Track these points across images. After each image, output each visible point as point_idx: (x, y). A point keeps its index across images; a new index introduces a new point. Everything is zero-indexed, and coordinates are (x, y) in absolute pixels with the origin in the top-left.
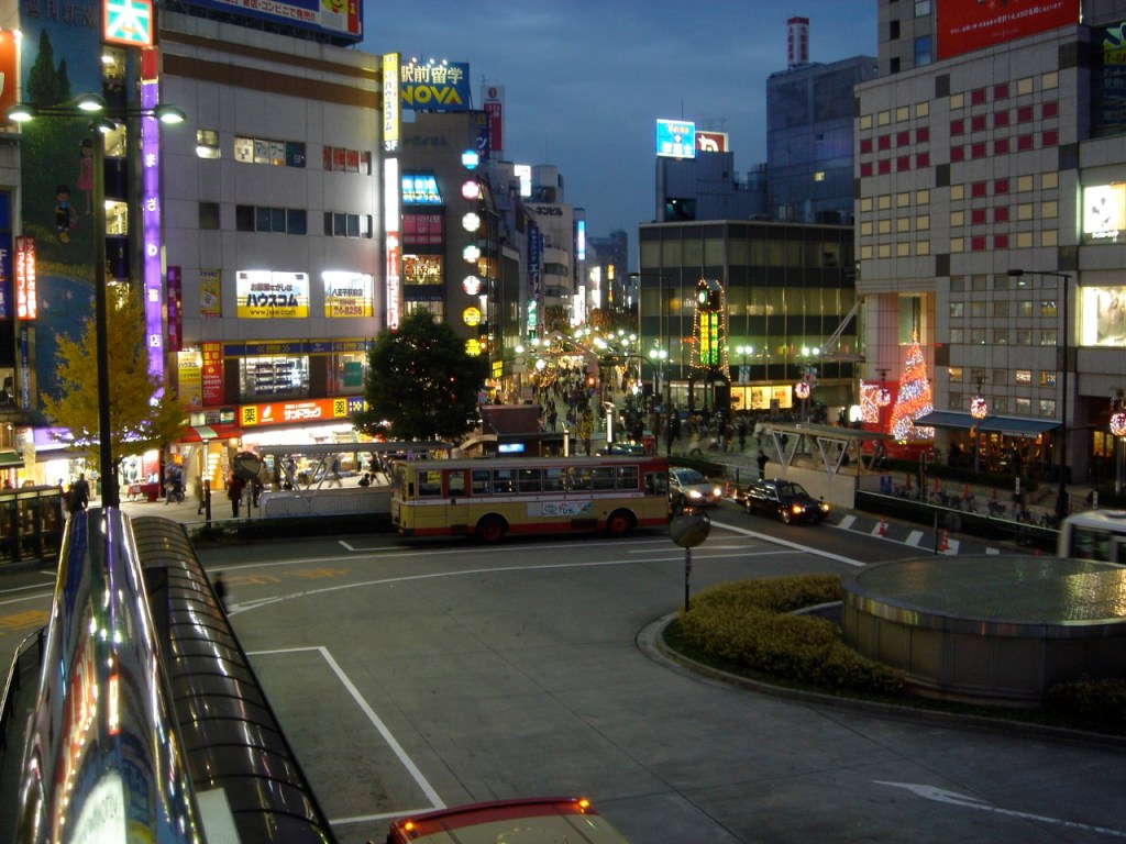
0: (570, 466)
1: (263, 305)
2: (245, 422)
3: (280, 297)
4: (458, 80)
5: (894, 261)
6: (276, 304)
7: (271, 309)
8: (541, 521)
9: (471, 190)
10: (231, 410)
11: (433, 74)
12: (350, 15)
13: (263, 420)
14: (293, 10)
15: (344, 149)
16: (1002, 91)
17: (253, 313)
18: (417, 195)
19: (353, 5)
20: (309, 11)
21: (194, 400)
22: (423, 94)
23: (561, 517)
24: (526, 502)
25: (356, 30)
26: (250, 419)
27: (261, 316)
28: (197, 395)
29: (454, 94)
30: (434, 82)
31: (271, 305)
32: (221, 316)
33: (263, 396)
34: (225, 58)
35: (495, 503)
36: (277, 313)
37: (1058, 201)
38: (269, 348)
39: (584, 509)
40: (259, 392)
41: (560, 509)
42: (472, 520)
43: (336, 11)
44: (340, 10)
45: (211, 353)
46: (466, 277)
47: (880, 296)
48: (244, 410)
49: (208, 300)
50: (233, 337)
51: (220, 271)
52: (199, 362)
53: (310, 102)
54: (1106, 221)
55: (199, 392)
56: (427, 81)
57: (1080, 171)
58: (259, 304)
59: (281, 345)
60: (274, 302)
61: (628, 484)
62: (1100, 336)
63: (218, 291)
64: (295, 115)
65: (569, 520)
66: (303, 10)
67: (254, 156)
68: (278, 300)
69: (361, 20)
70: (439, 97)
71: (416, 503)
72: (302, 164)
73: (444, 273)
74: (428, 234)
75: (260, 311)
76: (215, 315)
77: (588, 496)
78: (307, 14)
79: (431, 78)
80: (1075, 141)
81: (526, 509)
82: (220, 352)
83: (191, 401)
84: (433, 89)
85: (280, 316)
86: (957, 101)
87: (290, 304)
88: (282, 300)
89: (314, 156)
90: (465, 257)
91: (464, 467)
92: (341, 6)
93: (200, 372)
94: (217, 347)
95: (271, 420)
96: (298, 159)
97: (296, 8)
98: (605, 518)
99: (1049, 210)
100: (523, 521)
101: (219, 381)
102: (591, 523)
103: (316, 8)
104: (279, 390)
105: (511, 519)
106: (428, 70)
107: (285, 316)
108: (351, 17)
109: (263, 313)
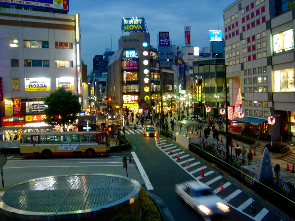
0: (73, 135)
1: (34, 87)
2: (27, 120)
3: (40, 85)
4: (141, 23)
5: (236, 65)
6: (39, 87)
7: (37, 88)
8: (63, 152)
9: (145, 53)
10: (22, 117)
11: (134, 22)
12: (64, 4)
13: (34, 120)
14: (43, 4)
15: (63, 42)
16: (252, 6)
17: (31, 90)
18: (130, 55)
19: (65, 1)
20: (49, 4)
21: (10, 114)
22: (131, 27)
23: (70, 151)
24: (58, 146)
25: (66, 8)
26: (29, 119)
27: (34, 90)
28: (11, 113)
29: (140, 27)
30: (135, 24)
31: (37, 87)
32: (20, 91)
33: (35, 113)
34: (19, 19)
35: (48, 146)
36: (40, 89)
37: (266, 41)
38: (36, 99)
39: (77, 148)
40: (34, 112)
41: (69, 148)
42: (40, 151)
43: (59, 3)
44: (61, 3)
45: (17, 101)
46: (145, 78)
47: (232, 78)
48: (27, 117)
49: (15, 86)
50: (24, 97)
51: (19, 78)
52: (12, 104)
53: (50, 30)
54: (279, 47)
55: (12, 112)
56: (133, 23)
57: (271, 29)
58: (33, 87)
59: (41, 99)
60: (38, 86)
61: (92, 140)
62: (281, 88)
63: (18, 84)
64: (45, 34)
65: (72, 152)
66: (47, 4)
67: (31, 45)
68: (40, 86)
69: (68, 5)
70: (136, 28)
71: (23, 145)
72: (48, 47)
73: (139, 77)
74: (133, 66)
75: (34, 89)
76: (18, 91)
77: (78, 144)
78: (48, 5)
79: (134, 23)
80: (269, 19)
81: (57, 148)
82: (20, 101)
83: (9, 115)
84: (134, 26)
85: (41, 90)
86: (243, 11)
87: (44, 87)
88: (41, 86)
89: (52, 45)
90: (144, 72)
91: (39, 135)
92: (61, 2)
93: (12, 106)
94: (19, 99)
95: (37, 120)
96: (46, 46)
97: (44, 4)
98: (84, 151)
99: (264, 44)
100: (57, 151)
101: (20, 109)
102: (80, 153)
103: (52, 3)
104: (41, 111)
105: (53, 151)
106: (133, 20)
107: (42, 90)
108: (64, 5)
109: (35, 89)
